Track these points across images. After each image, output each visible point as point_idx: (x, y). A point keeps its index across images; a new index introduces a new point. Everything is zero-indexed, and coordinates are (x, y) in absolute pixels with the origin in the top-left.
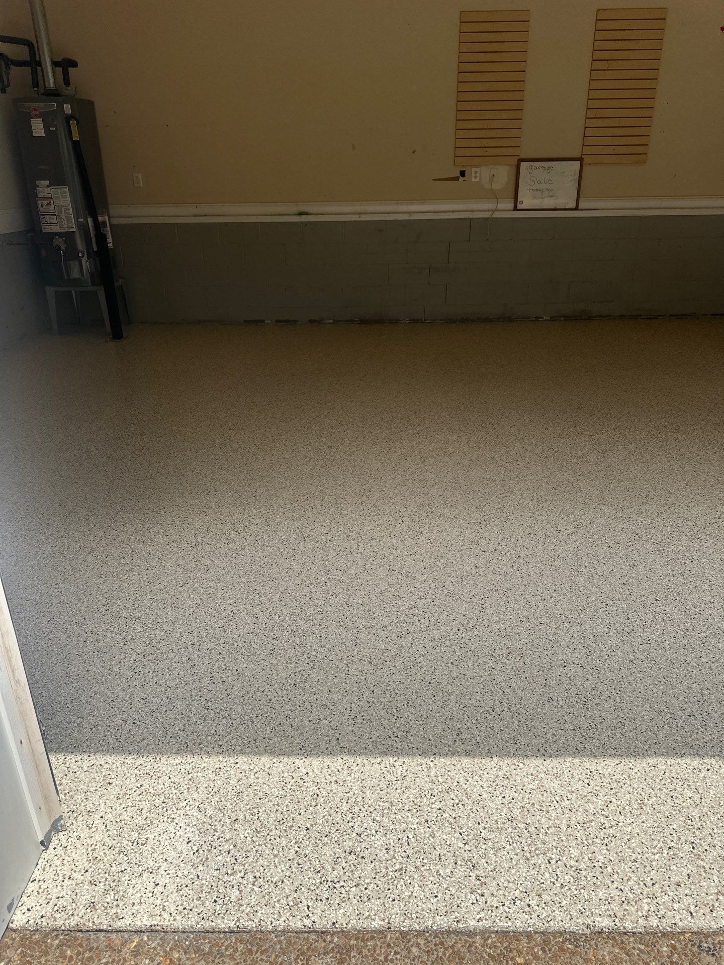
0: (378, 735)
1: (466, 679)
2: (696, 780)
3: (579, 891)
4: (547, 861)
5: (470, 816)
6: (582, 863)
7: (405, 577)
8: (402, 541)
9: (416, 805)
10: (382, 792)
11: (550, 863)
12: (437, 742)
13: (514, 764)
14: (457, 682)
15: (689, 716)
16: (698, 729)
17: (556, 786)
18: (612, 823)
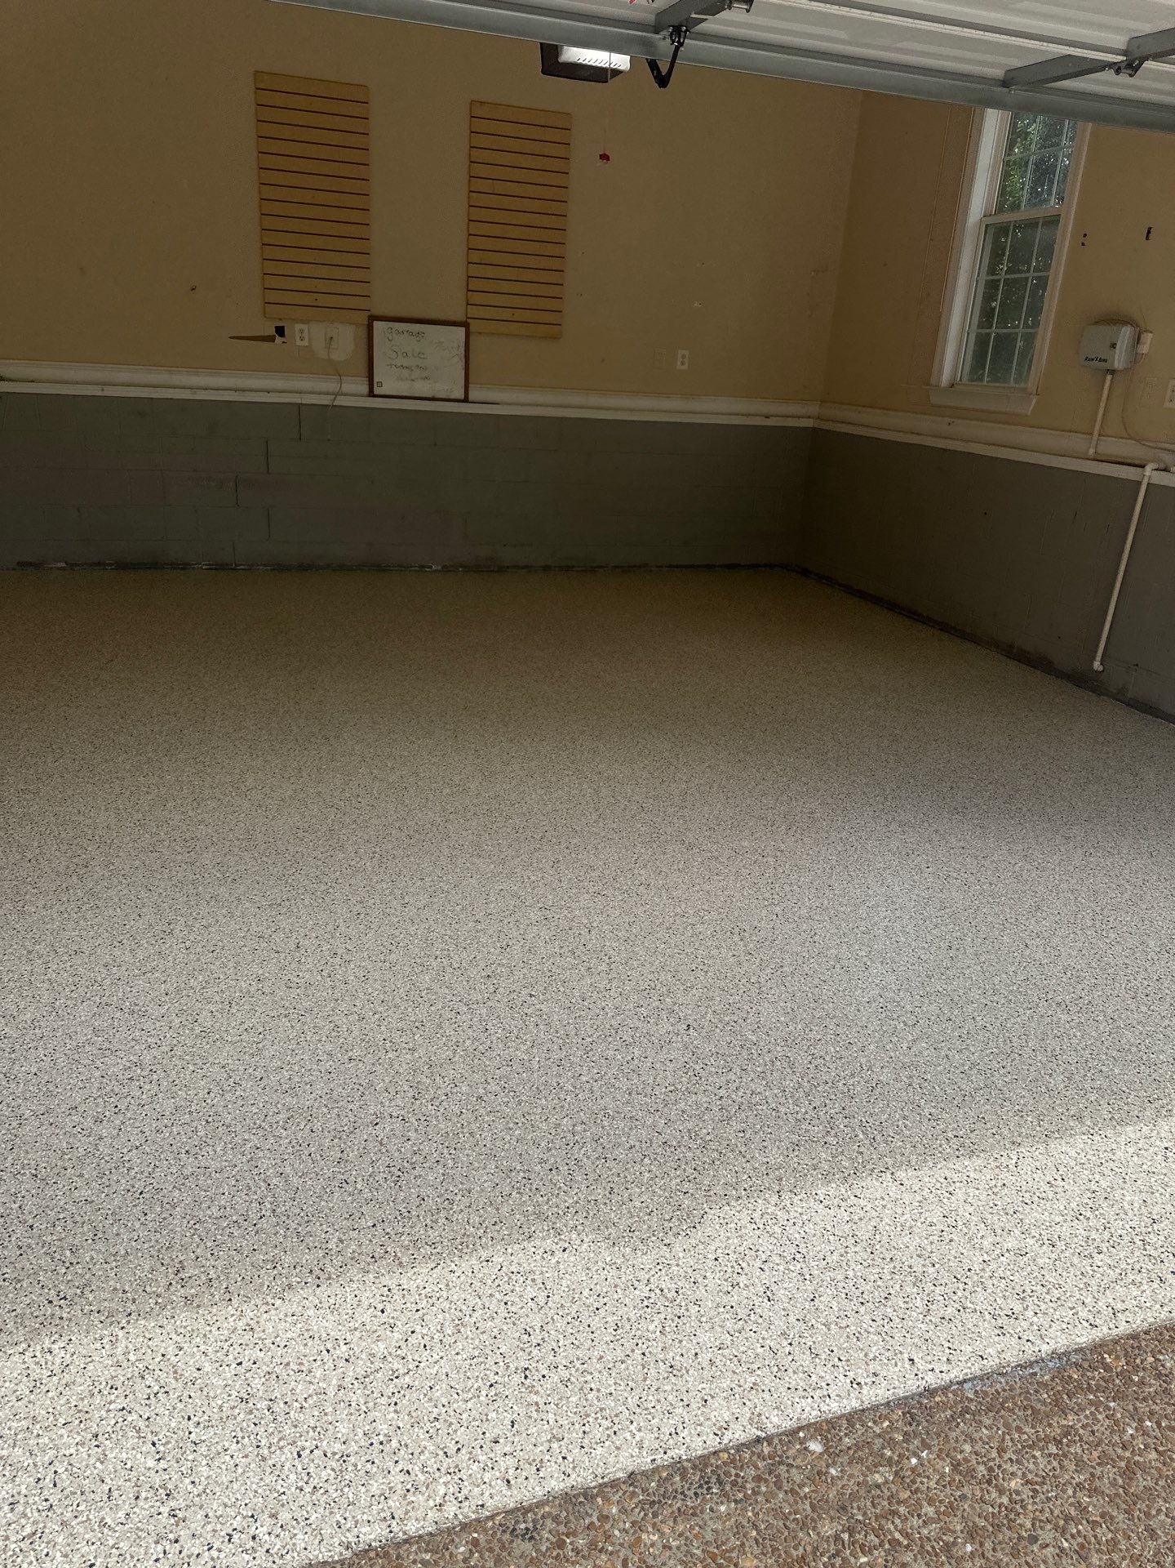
0: (28, 1302)
1: (208, 1174)
2: (545, 1269)
3: (342, 1490)
4: (295, 1454)
5: (174, 1409)
6: (353, 1443)
7: (127, 1015)
8: (132, 951)
9: (80, 1411)
10: (19, 1403)
11: (299, 1456)
12: (136, 1292)
13: (267, 1303)
14: (191, 1183)
15: (551, 1170)
16: (560, 1188)
17: (329, 1325)
18: (410, 1367)
